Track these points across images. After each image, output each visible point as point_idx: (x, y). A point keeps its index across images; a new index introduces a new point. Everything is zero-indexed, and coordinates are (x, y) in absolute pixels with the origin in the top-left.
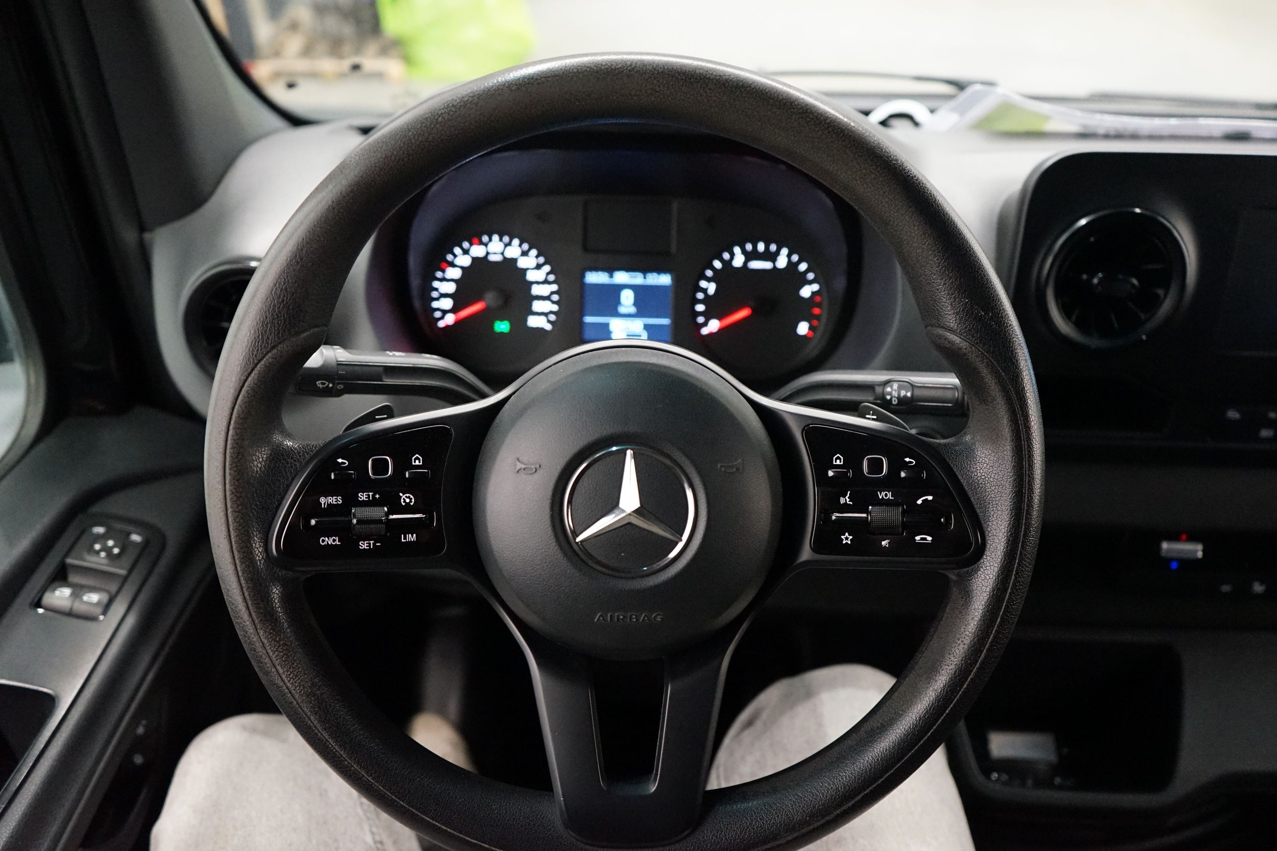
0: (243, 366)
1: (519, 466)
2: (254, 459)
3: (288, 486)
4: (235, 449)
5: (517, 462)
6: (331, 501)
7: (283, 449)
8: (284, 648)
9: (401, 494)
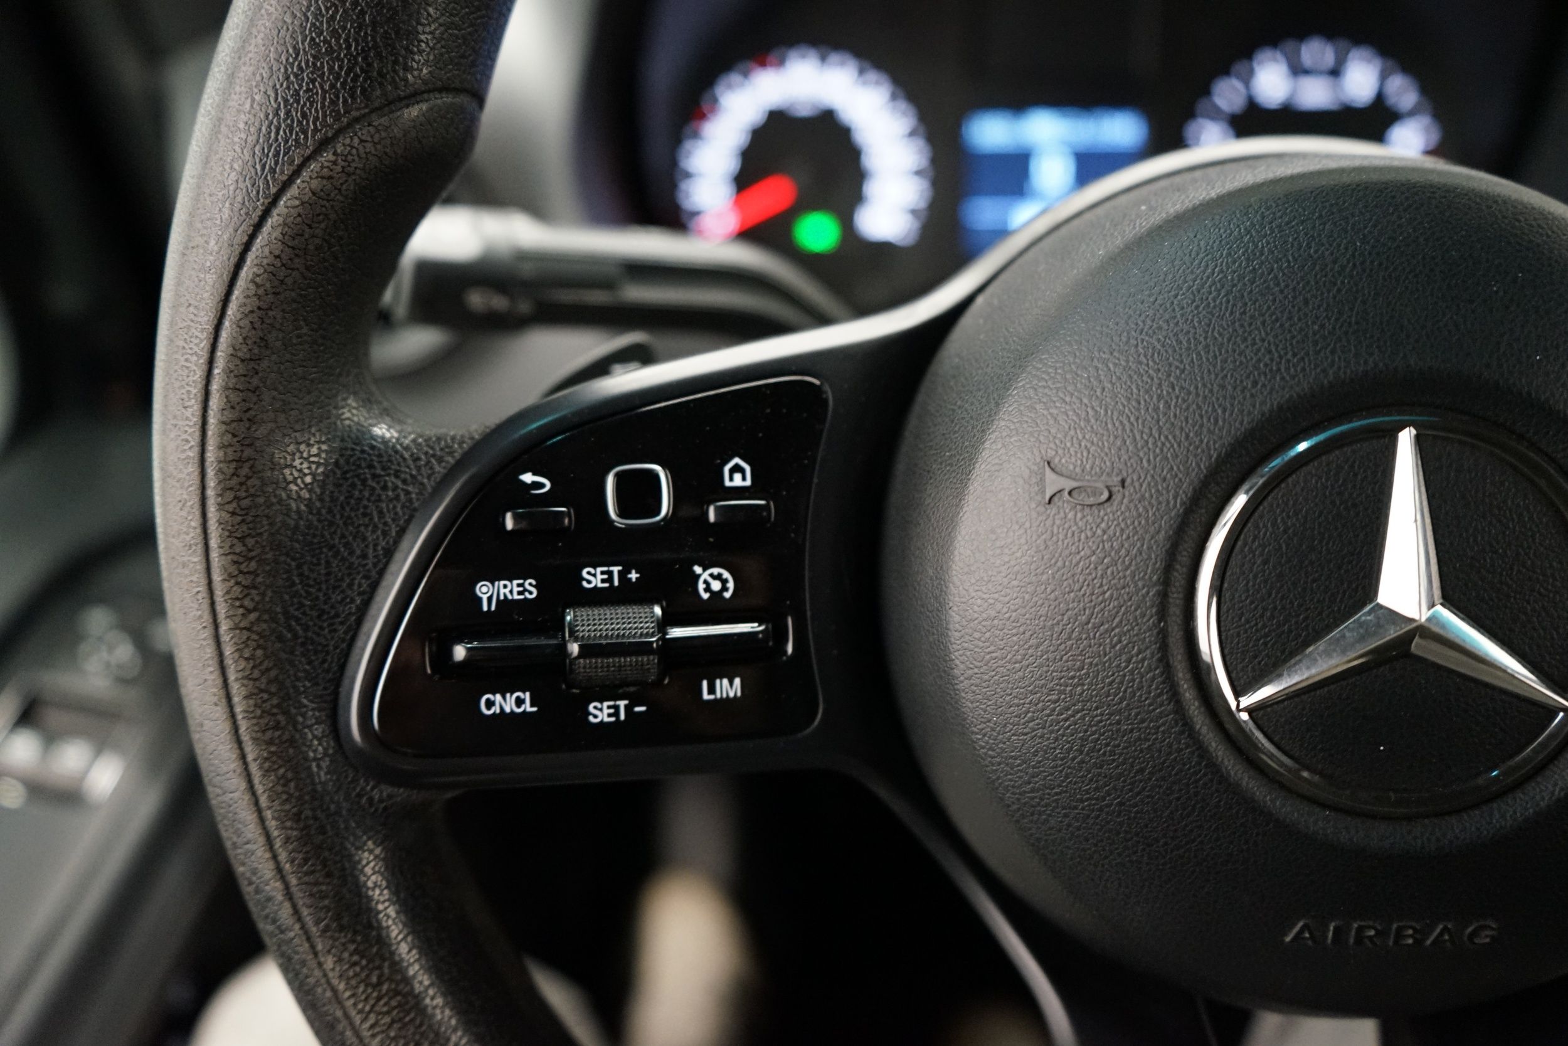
0: (237, 206)
1: (1053, 483)
2: (290, 478)
3: (389, 554)
4: (230, 451)
5: (1047, 469)
6: (507, 591)
7: (373, 447)
8: (394, 1003)
9: (698, 569)
